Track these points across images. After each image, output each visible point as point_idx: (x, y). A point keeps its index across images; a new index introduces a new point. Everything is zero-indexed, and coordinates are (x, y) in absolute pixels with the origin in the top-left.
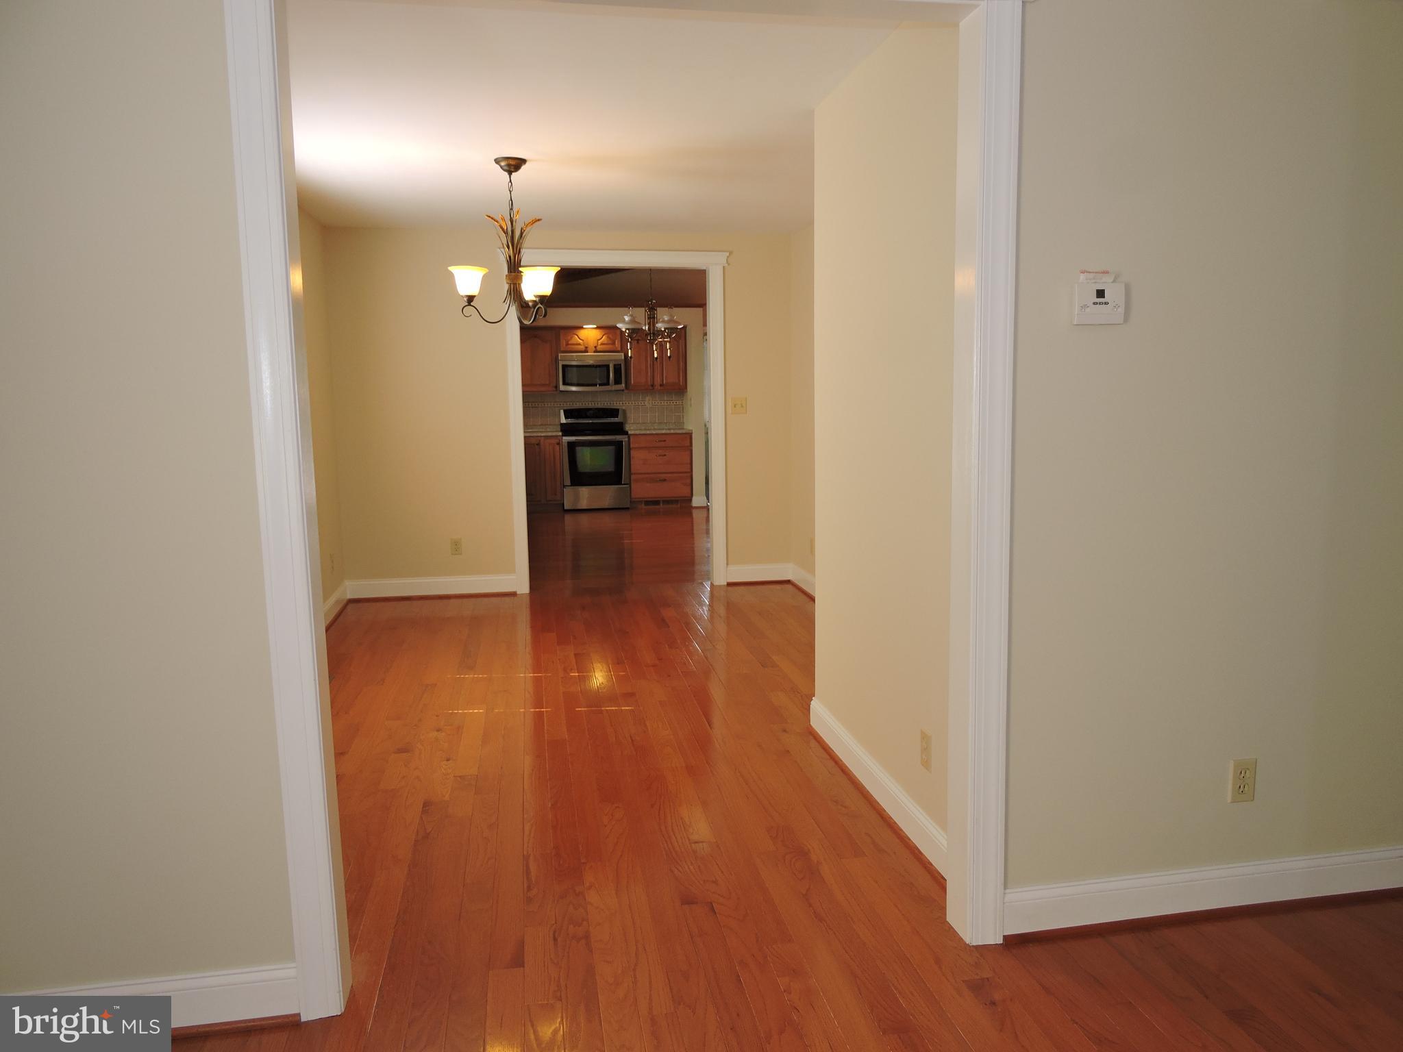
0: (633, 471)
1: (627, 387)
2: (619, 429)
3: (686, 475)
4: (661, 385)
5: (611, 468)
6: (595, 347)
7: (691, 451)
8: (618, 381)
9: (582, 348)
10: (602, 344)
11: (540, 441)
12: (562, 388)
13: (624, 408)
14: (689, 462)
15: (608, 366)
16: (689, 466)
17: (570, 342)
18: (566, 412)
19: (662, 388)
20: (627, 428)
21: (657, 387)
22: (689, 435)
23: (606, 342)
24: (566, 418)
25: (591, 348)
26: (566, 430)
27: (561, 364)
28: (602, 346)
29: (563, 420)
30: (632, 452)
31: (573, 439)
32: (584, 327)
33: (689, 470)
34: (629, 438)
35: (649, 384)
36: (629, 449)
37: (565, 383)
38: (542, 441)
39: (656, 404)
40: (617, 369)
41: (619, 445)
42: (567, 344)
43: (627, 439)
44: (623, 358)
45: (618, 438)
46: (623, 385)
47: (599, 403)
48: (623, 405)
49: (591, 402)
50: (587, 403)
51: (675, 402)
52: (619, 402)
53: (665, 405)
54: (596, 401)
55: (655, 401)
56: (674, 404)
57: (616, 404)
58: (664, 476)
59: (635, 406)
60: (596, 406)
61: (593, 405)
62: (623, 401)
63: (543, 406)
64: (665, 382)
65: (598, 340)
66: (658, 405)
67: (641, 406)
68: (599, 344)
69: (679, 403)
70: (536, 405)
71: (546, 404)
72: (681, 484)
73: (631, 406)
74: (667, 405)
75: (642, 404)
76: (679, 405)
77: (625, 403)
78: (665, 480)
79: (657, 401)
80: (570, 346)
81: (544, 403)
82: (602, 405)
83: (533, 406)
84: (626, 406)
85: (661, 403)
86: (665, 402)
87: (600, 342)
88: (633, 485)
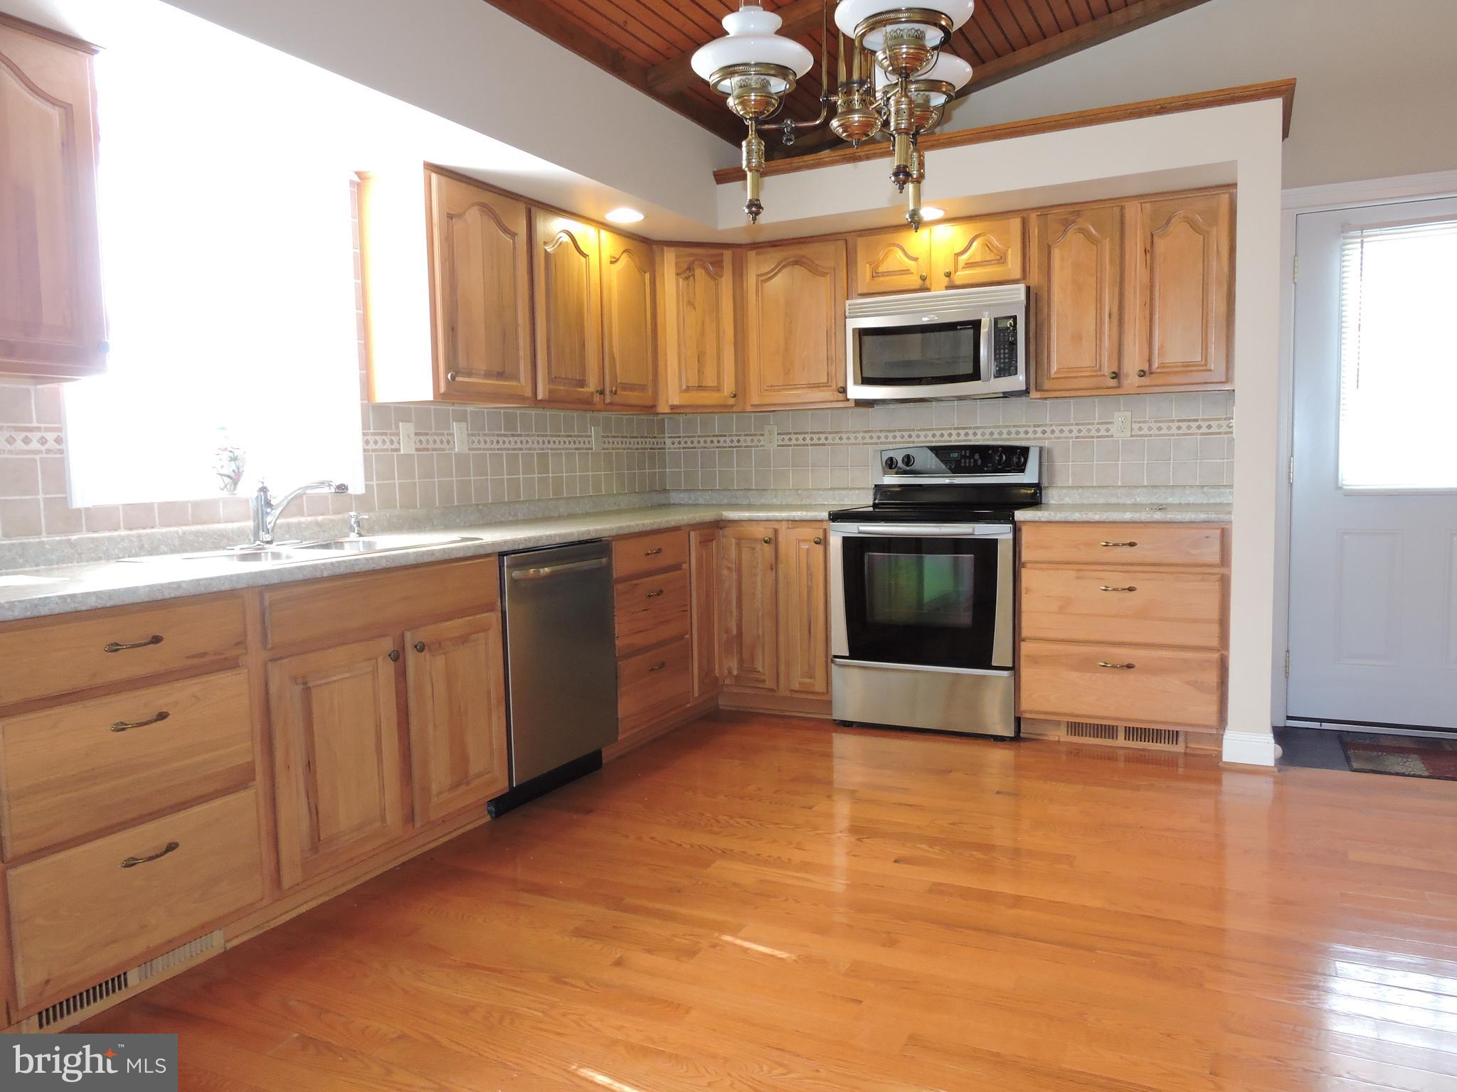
0: (1025, 632)
1: (1034, 383)
3: (1199, 655)
4: (1142, 374)
5: (959, 616)
6: (948, 275)
7: (1226, 580)
8: (1004, 367)
9: (914, 281)
10: (970, 265)
11: (776, 531)
12: (858, 392)
13: (1046, 444)
14: (1215, 614)
15: (976, 325)
16: (1215, 629)
17: (881, 269)
19: (1148, 381)
20: (1041, 502)
21: (1139, 379)
22: (1213, 531)
23: (978, 259)
24: (887, 470)
25: (939, 276)
27: (852, 324)
28: (967, 272)
30: (1025, 574)
31: (853, 529)
33: (1215, 642)
34: (1016, 531)
35: (1106, 370)
36: (1019, 565)
37: (863, 381)
38: (783, 529)
39: (1145, 431)
40: (1005, 331)
41: (986, 549)
42: (875, 275)
43: (1011, 536)
44: (1023, 298)
46: (1021, 377)
47: (979, 432)
48: (1039, 435)
49: (955, 429)
50: (946, 433)
51: (1204, 424)
52: (1035, 426)
53: (1173, 435)
54: (970, 428)
55: (1140, 422)
56: (1201, 431)
57: (1026, 433)
58: (1126, 654)
59: (1077, 437)
60: (971, 441)
61: (962, 437)
62: (1045, 425)
63: (837, 441)
64: (1155, 365)
65: (958, 255)
66: (1151, 436)
67: (1098, 437)
68: (961, 264)
69: (1220, 426)
70: (823, 441)
71: (844, 436)
72: (1189, 683)
73: (1066, 438)
74: (1178, 435)
75: (1101, 434)
76: (1220, 433)
77: (1054, 427)
78: (1130, 666)
79: (1147, 422)
80: (881, 279)
81: (840, 435)
82: (987, 436)
83: (816, 441)
84: (1050, 438)
85: (1160, 429)
86: (1176, 424)
87: (963, 258)
88: (1027, 674)
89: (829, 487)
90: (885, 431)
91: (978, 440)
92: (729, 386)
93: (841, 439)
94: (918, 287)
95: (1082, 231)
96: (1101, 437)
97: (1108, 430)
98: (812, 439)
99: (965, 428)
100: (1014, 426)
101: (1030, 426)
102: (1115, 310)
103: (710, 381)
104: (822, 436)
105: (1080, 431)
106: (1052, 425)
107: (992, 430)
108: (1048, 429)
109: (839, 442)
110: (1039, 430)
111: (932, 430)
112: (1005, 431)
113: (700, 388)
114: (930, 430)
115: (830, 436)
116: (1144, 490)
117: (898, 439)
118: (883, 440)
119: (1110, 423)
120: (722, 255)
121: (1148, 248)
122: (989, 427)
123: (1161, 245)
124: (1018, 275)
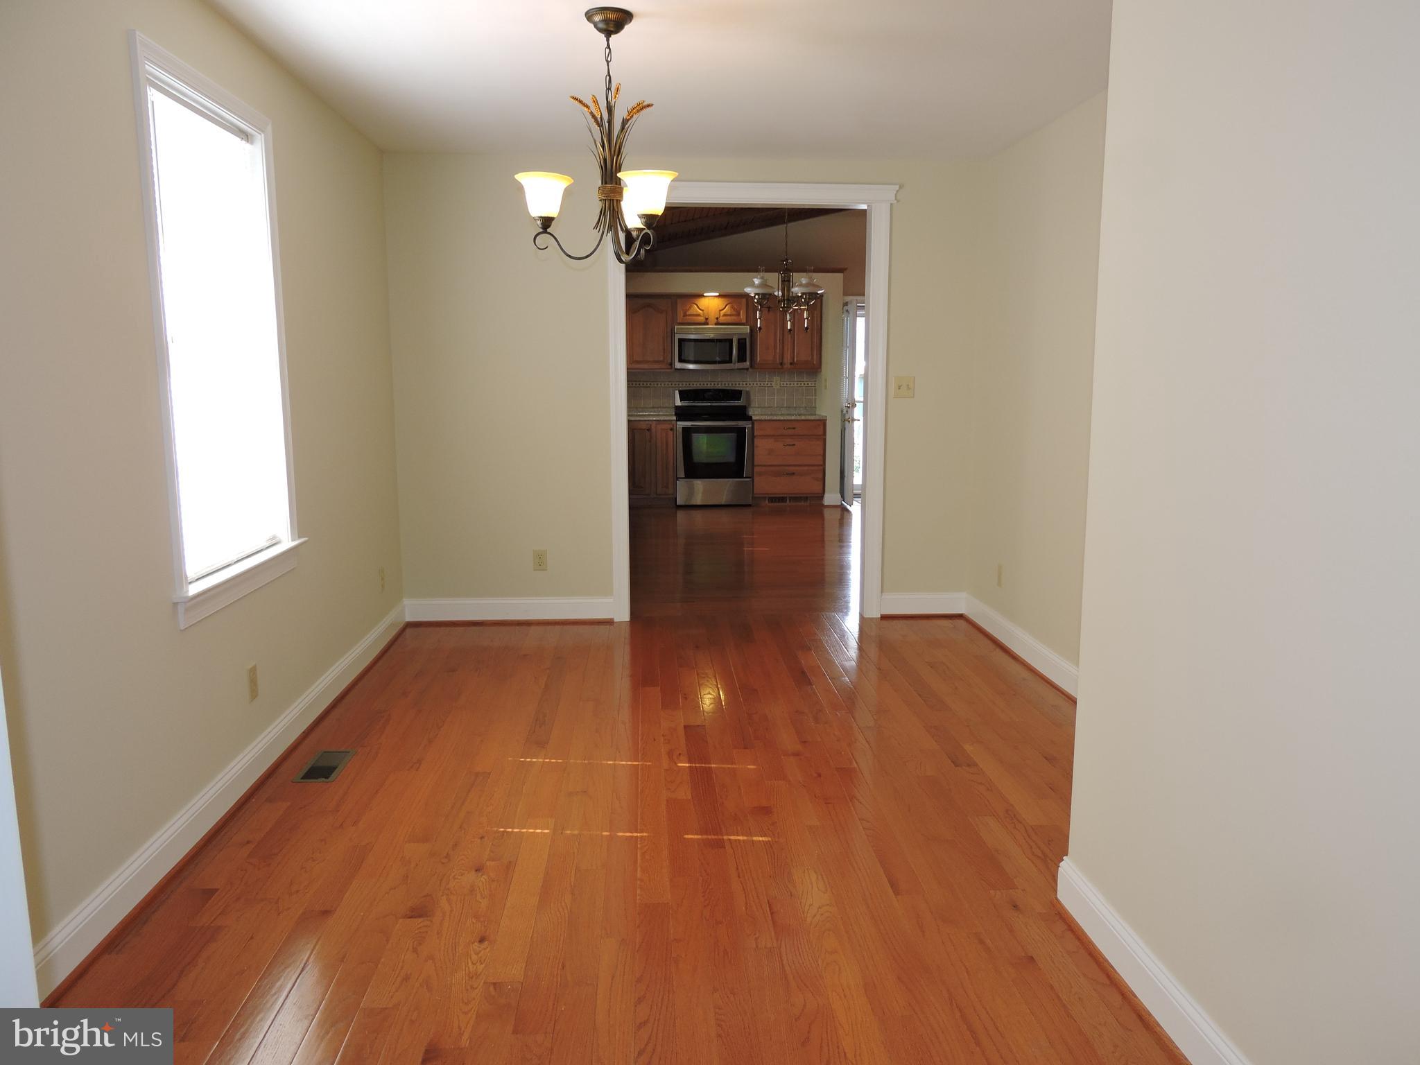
0: (755, 463)
1: (751, 366)
2: (742, 413)
3: (816, 468)
4: (791, 364)
5: (731, 458)
6: (717, 319)
7: (825, 440)
8: (742, 358)
9: (702, 319)
10: (725, 315)
11: (651, 425)
12: (678, 365)
13: (747, 389)
14: (822, 452)
15: (731, 341)
16: (821, 458)
17: (688, 313)
18: (681, 393)
19: (792, 366)
20: (751, 412)
21: (787, 366)
22: (823, 423)
23: (729, 313)
24: (682, 399)
25: (712, 319)
26: (681, 414)
27: (677, 337)
28: (724, 318)
29: (678, 403)
30: (756, 441)
32: (705, 295)
33: (821, 463)
34: (753, 424)
35: (778, 362)
36: (753, 437)
37: (681, 360)
38: (654, 425)
39: (785, 385)
40: (741, 343)
41: (741, 432)
42: (685, 315)
43: (750, 426)
44: (749, 331)
45: (741, 424)
46: (748, 363)
47: (720, 383)
48: (746, 386)
49: (710, 382)
50: (705, 383)
51: (806, 383)
52: (744, 383)
53: (795, 387)
54: (716, 382)
55: (783, 381)
56: (805, 386)
57: (741, 384)
58: (792, 469)
59: (759, 387)
60: (716, 387)
61: (713, 385)
62: (748, 382)
64: (795, 361)
65: (720, 310)
66: (787, 387)
68: (722, 315)
69: (812, 384)
70: (649, 385)
71: (659, 383)
72: (812, 478)
73: (756, 387)
74: (797, 387)
75: (768, 386)
76: (812, 387)
77: (751, 384)
78: (793, 474)
79: (786, 381)
80: (688, 317)
81: (657, 383)
82: (723, 385)
83: (645, 385)
84: (750, 387)
85: (791, 384)
86: (796, 383)
87: (722, 312)
88: (756, 479)
89: (651, 406)
90: (678, 382)
91: (719, 387)
93: (657, 385)
94: (704, 323)
97: (771, 385)
98: (643, 384)
99: (713, 382)
100: (734, 381)
101: (741, 382)
102: (781, 338)
104: (648, 383)
105: (761, 385)
108: (749, 384)
110: (746, 384)
111: (700, 382)
112: (732, 384)
115: (652, 383)
117: (685, 386)
118: (677, 386)
119: (771, 383)
122: (724, 382)
124: (744, 321)
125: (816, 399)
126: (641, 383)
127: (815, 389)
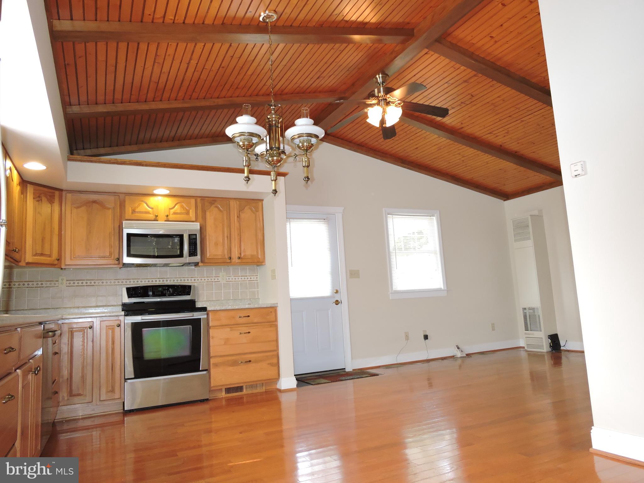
0: (212, 355)
1: (202, 261)
2: (191, 306)
3: (270, 354)
4: (239, 258)
5: (186, 352)
6: (167, 216)
7: (276, 326)
8: (193, 253)
9: (152, 216)
10: (175, 213)
12: (127, 260)
13: (196, 284)
14: (275, 338)
15: (181, 237)
16: (274, 343)
17: (136, 210)
18: (128, 290)
19: (239, 261)
20: (199, 305)
21: (234, 259)
22: (273, 310)
23: (179, 211)
24: (130, 296)
25: (162, 215)
26: (129, 310)
27: (126, 231)
28: (174, 216)
29: (126, 300)
30: (211, 331)
31: (138, 319)
32: (156, 192)
33: (275, 348)
35: (226, 257)
36: (208, 327)
37: (129, 255)
38: (96, 323)
39: (231, 280)
40: (192, 239)
41: (197, 323)
42: (134, 211)
43: (206, 316)
44: (199, 228)
45: (196, 315)
46: (198, 257)
47: (169, 280)
48: (193, 281)
49: (158, 278)
50: (154, 280)
51: (249, 277)
52: (191, 278)
53: (240, 281)
54: (165, 278)
55: (229, 276)
56: (248, 280)
57: (188, 280)
58: (248, 357)
59: (207, 282)
60: (165, 283)
61: (161, 282)
62: (195, 277)
63: (101, 284)
64: (242, 256)
65: (170, 209)
66: (233, 281)
67: (214, 282)
69: (254, 278)
70: (93, 284)
71: (105, 281)
72: (268, 364)
73: (203, 282)
74: (241, 281)
75: (215, 281)
76: (254, 280)
77: (198, 278)
78: (250, 361)
79: (231, 276)
80: (136, 214)
81: (102, 281)
82: (172, 282)
83: (89, 284)
84: (197, 282)
85: (235, 279)
86: (240, 278)
87: (172, 211)
88: (213, 371)
90: (126, 279)
91: (168, 283)
92: (55, 255)
93: (103, 283)
94: (153, 219)
95: (217, 207)
96: (216, 282)
97: (218, 279)
98: (86, 283)
99: (162, 278)
100: (183, 278)
101: (189, 278)
102: (229, 235)
103: (47, 252)
104: (93, 282)
105: (208, 279)
106: (197, 277)
107: (174, 279)
108: (196, 279)
109: (102, 284)
110: (193, 279)
111: (148, 279)
112: (179, 279)
113: (42, 255)
114: (147, 279)
115: (97, 282)
116: (232, 301)
117: (132, 283)
118: (124, 283)
119: (219, 277)
120: (54, 193)
121: (239, 216)
122: (173, 278)
123: (243, 215)
124: (194, 219)
125: (258, 291)
126: (84, 282)
127: (257, 283)
